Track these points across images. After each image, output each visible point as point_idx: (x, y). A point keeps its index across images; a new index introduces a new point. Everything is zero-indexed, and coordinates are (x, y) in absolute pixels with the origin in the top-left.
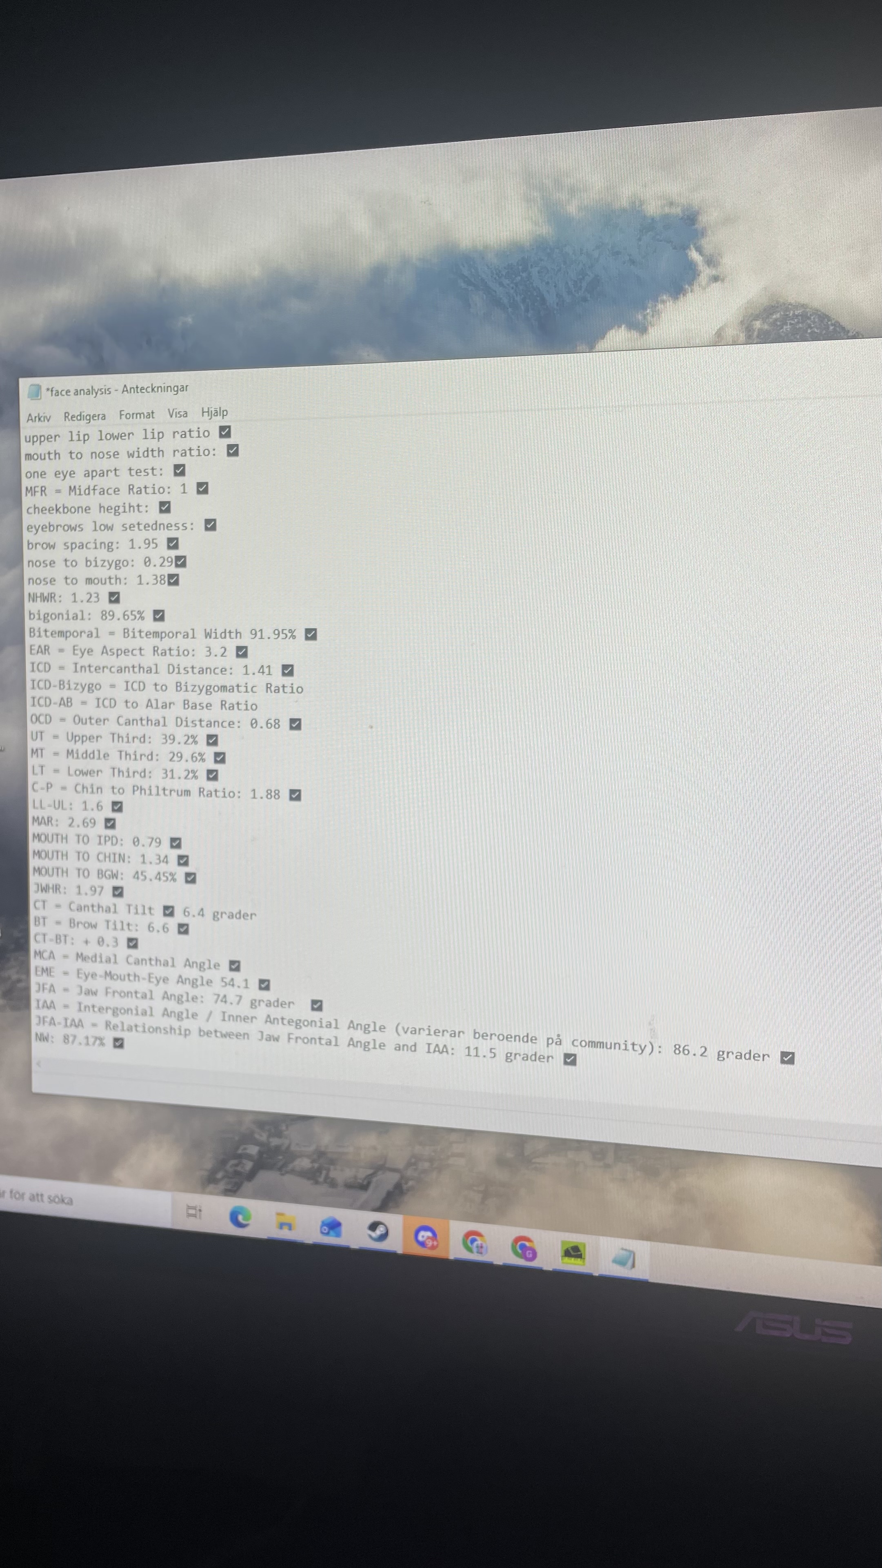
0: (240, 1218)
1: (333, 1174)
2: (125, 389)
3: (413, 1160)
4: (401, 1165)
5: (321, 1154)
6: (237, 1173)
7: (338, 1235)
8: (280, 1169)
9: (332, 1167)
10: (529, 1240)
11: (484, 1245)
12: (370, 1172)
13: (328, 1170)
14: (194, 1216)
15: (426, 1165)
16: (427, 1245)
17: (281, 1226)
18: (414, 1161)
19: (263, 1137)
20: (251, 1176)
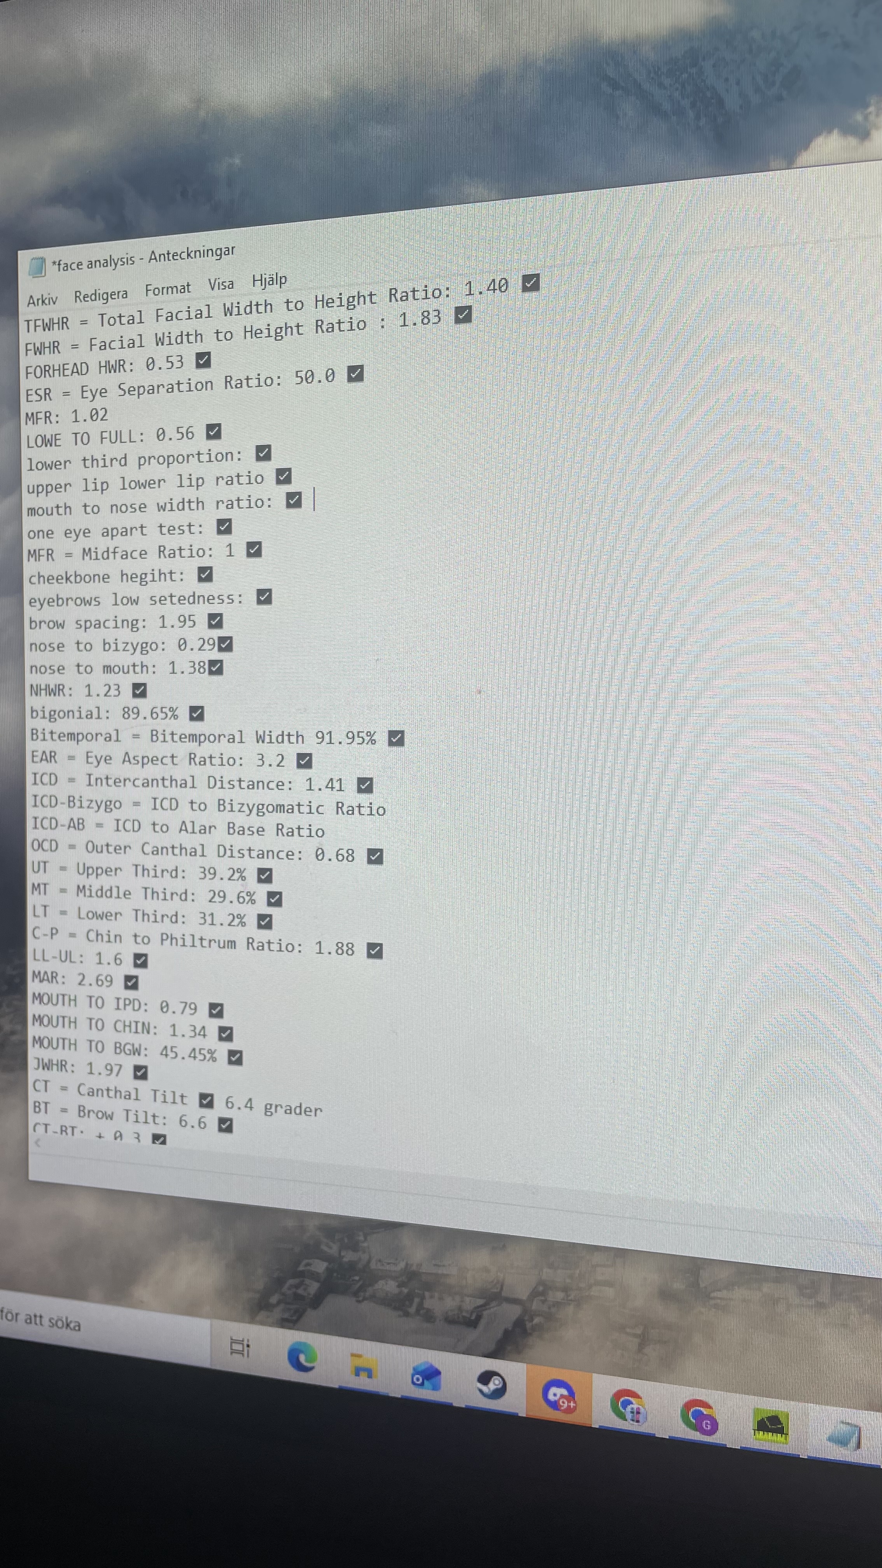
0: (302, 1358)
1: (428, 1304)
2: (153, 257)
3: (541, 1288)
4: (523, 1293)
5: (411, 1275)
6: (297, 1297)
7: (436, 1388)
8: (356, 1294)
9: (427, 1294)
10: (707, 1406)
11: (642, 1410)
12: (480, 1302)
13: (423, 1298)
14: (241, 1353)
15: (560, 1295)
16: (561, 1406)
17: (358, 1371)
18: (541, 1290)
19: (333, 1249)
20: (316, 1302)
